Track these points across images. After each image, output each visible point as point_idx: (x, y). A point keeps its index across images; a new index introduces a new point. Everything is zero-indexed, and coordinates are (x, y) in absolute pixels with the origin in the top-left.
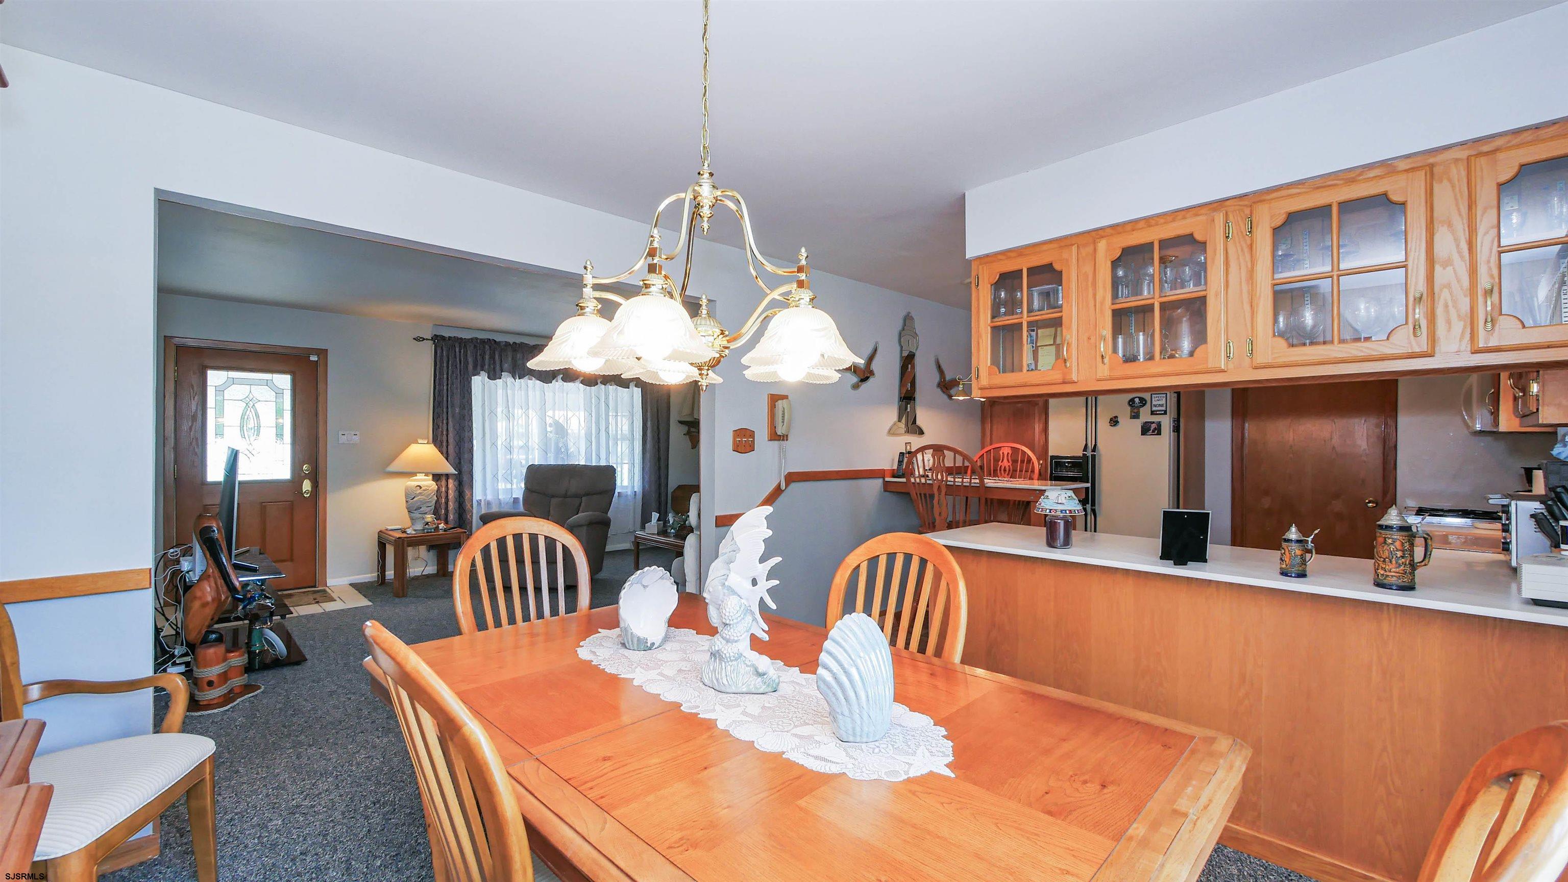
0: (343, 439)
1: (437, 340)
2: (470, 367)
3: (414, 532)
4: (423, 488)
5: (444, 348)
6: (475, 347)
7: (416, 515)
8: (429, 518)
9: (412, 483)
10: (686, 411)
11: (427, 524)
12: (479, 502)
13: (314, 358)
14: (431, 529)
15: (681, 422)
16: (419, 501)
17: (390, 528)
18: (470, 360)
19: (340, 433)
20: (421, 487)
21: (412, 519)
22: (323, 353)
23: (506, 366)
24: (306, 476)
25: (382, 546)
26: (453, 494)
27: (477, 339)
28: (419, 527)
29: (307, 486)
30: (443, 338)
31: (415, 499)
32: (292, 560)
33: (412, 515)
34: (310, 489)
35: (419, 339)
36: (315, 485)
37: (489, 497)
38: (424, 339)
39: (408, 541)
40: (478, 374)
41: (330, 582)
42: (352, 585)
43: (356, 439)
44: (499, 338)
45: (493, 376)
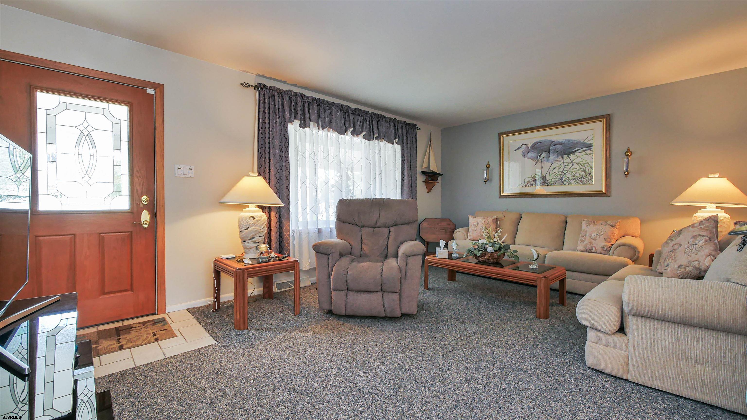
0: (179, 173)
1: (259, 87)
2: (287, 115)
3: (251, 262)
4: (256, 219)
5: (266, 96)
6: (290, 98)
7: (250, 244)
8: (264, 248)
9: (245, 214)
10: (425, 165)
11: (262, 253)
12: (294, 231)
13: (150, 91)
14: (265, 258)
15: (423, 173)
16: (251, 231)
17: (225, 256)
18: (287, 108)
19: (177, 166)
20: (254, 218)
21: (245, 248)
22: (158, 87)
23: (312, 117)
24: (145, 207)
25: (217, 274)
26: (275, 225)
27: (291, 91)
28: (254, 255)
29: (145, 216)
30: (266, 87)
31: (249, 229)
32: (132, 290)
33: (247, 244)
34: (149, 221)
35: (245, 85)
36: (154, 216)
37: (300, 228)
38: (249, 86)
39: (248, 271)
40: (291, 122)
41: (169, 308)
42: (189, 310)
43: (191, 173)
44: (307, 93)
45: (304, 125)
